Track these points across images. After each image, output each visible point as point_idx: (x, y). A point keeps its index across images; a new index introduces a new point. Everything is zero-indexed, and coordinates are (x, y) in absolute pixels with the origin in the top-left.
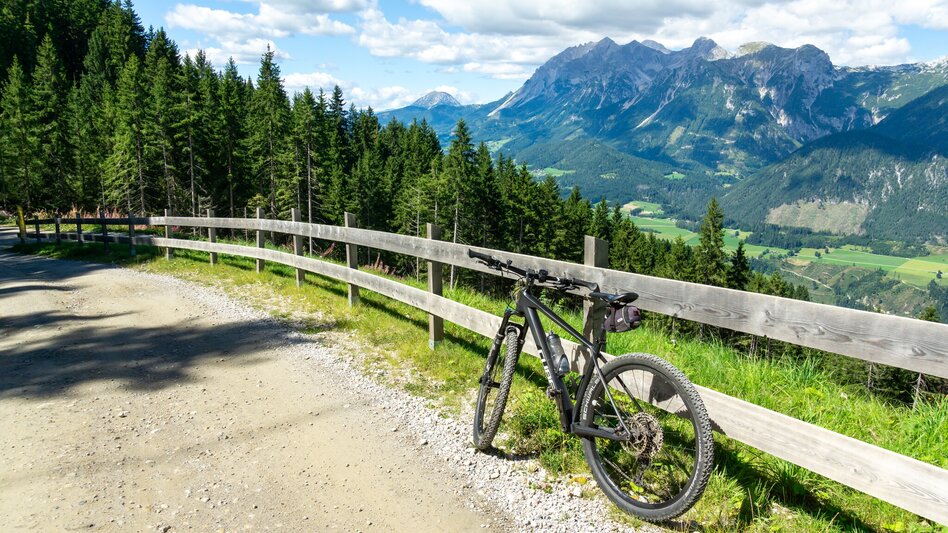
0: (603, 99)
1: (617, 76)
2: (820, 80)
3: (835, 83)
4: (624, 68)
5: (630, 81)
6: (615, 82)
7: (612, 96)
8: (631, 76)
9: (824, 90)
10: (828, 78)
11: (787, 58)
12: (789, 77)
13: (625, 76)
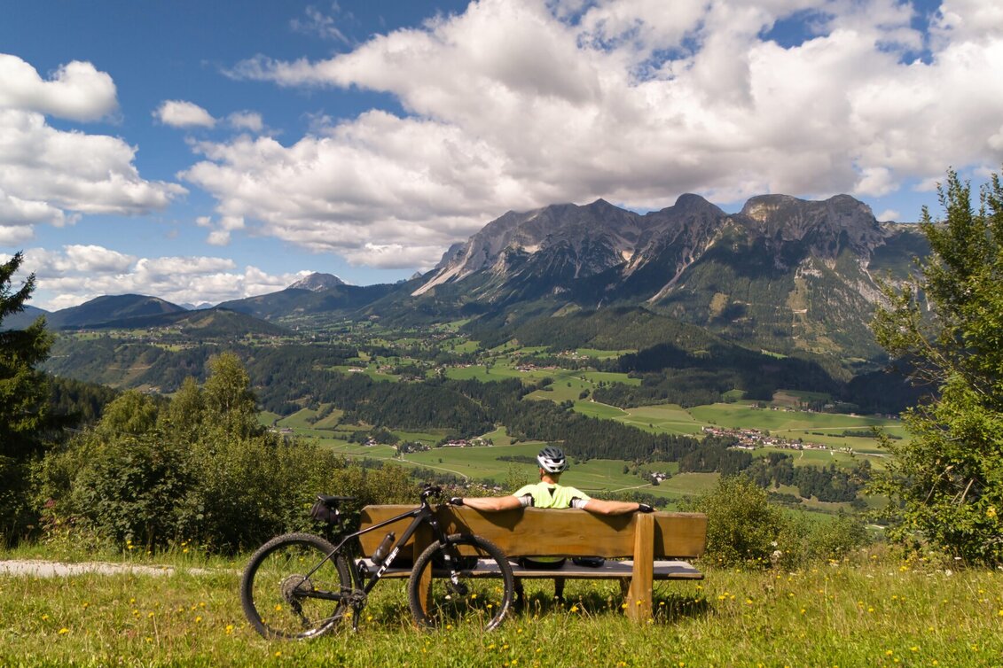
0: (578, 268)
1: (592, 239)
2: (867, 237)
3: (886, 240)
4: (599, 229)
5: (611, 245)
6: (590, 247)
7: (591, 264)
8: (610, 239)
9: (875, 249)
10: (876, 235)
11: (816, 212)
12: (828, 234)
13: (602, 239)
